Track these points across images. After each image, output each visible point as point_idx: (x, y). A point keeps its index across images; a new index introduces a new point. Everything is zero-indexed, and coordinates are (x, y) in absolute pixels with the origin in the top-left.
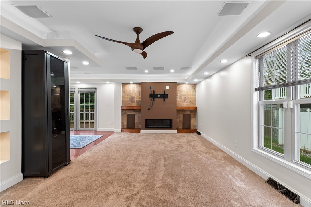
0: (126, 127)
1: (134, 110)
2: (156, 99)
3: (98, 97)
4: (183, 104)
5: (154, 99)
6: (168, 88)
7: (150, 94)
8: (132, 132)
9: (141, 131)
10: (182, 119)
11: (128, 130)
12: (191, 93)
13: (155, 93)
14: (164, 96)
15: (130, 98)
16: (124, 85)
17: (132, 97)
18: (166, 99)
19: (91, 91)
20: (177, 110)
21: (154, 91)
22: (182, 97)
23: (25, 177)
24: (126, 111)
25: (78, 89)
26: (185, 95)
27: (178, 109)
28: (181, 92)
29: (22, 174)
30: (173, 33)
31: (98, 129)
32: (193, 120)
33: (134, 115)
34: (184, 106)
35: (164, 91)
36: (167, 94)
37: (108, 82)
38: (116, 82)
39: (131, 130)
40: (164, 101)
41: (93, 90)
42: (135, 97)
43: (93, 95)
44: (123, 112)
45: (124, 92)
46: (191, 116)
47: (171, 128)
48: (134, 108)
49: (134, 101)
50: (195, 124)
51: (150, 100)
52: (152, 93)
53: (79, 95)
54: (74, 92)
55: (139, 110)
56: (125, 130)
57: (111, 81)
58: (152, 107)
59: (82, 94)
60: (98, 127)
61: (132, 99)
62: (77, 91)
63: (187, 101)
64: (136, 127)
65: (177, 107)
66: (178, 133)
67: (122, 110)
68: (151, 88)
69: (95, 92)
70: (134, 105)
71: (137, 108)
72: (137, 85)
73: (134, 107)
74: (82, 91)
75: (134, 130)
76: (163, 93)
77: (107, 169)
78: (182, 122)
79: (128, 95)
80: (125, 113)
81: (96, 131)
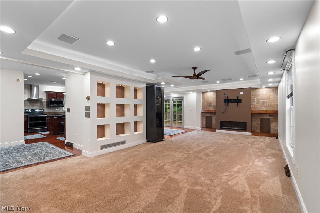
0: (205, 126)
1: (212, 113)
2: (230, 104)
3: (184, 103)
4: (261, 108)
5: (227, 104)
6: (241, 93)
7: (224, 100)
8: (209, 131)
9: (217, 130)
10: (259, 122)
11: (206, 129)
12: (271, 97)
13: (229, 99)
14: (238, 101)
15: (208, 103)
16: (203, 93)
17: (210, 103)
18: (239, 104)
19: (180, 99)
20: (252, 114)
21: (228, 97)
22: (260, 101)
23: (147, 141)
24: (205, 114)
25: (172, 98)
26: (263, 99)
27: (252, 112)
28: (259, 96)
29: (146, 140)
30: (209, 70)
31: (185, 127)
32: (273, 125)
33: (211, 117)
34: (262, 110)
35: (238, 97)
36: (241, 99)
37: (191, 92)
38: (197, 91)
39: (208, 129)
40: (237, 105)
41: (181, 99)
42: (212, 103)
43: (181, 102)
44: (203, 115)
45: (203, 98)
46: (271, 120)
47: (245, 130)
48: (211, 112)
49: (211, 106)
50: (276, 129)
51: (224, 105)
52: (226, 99)
53: (173, 102)
54: (170, 100)
55: (214, 113)
56: (204, 128)
57: (193, 91)
58: (225, 110)
59: (174, 102)
60: (185, 125)
61: (210, 104)
62: (171, 99)
63: (265, 105)
64: (213, 128)
65: (252, 111)
66: (252, 135)
67: (202, 113)
68: (225, 94)
69: (182, 100)
70: (211, 109)
71: (214, 112)
72: (214, 92)
73: (210, 110)
74: (174, 99)
75: (210, 129)
76: (237, 99)
77: (180, 145)
78: (260, 126)
79: (206, 101)
80: (204, 116)
81: (183, 128)
